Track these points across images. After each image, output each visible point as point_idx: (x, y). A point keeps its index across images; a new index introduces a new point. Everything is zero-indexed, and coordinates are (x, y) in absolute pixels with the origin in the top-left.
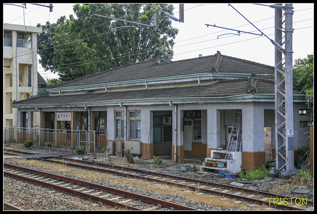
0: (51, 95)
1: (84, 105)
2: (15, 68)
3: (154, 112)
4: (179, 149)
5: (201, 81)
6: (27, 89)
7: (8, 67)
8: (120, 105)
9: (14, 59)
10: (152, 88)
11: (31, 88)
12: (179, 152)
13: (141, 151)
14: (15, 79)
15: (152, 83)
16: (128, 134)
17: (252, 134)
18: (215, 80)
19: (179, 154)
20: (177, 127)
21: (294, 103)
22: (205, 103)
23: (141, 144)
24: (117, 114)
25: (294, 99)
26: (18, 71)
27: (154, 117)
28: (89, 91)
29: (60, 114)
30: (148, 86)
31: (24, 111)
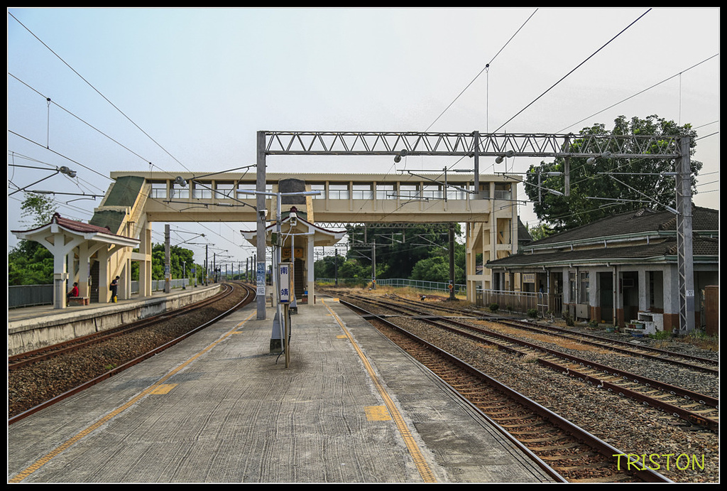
0: (526, 254)
1: (543, 265)
2: (492, 224)
3: (600, 273)
4: (618, 312)
5: (650, 240)
6: (506, 247)
7: (486, 222)
8: (570, 266)
9: (492, 214)
10: (612, 247)
11: (510, 245)
12: (618, 314)
13: (589, 315)
14: (493, 236)
15: (611, 241)
16: (579, 297)
17: (670, 296)
18: (665, 238)
19: (618, 318)
20: (616, 289)
21: (694, 264)
22: (637, 265)
23: (589, 308)
24: (571, 275)
25: (694, 260)
26: (496, 227)
27: (601, 278)
28: (559, 249)
29: (526, 275)
30: (607, 244)
31: (497, 272)
